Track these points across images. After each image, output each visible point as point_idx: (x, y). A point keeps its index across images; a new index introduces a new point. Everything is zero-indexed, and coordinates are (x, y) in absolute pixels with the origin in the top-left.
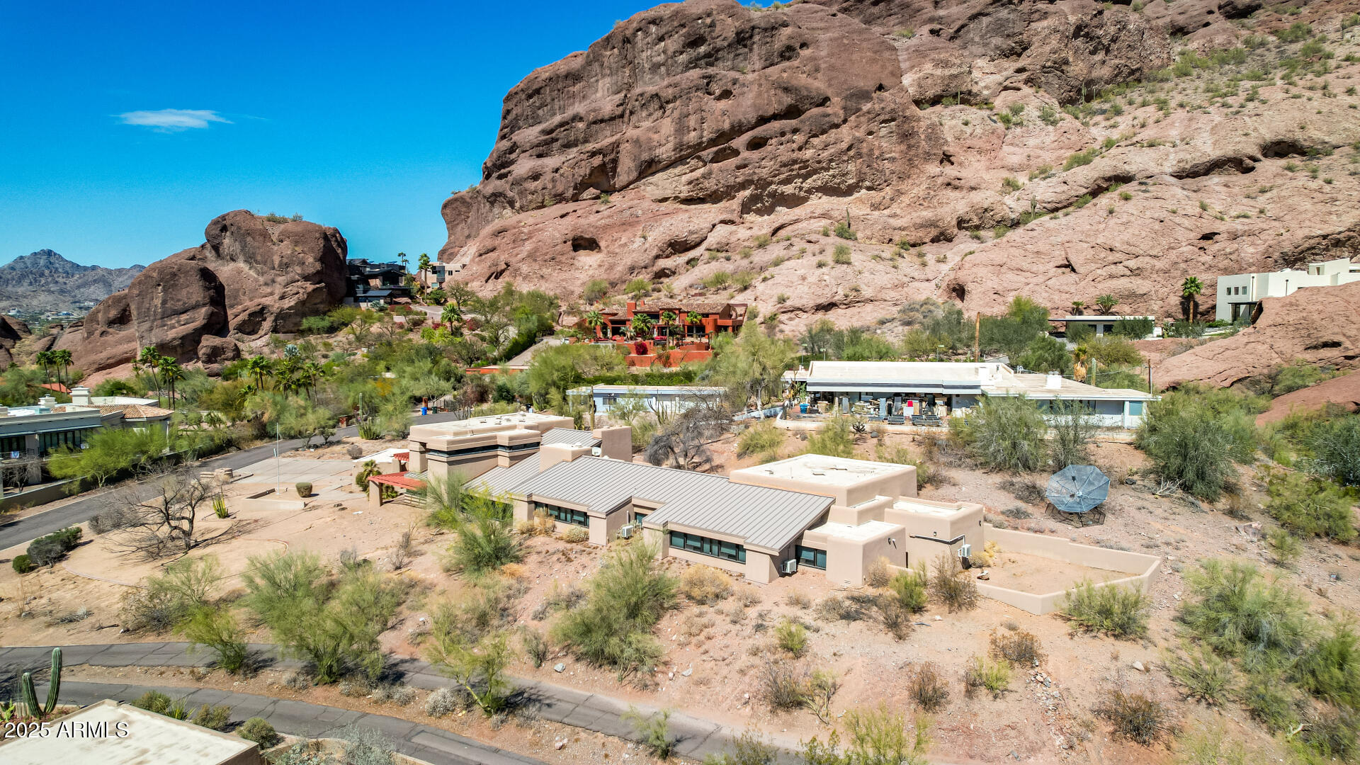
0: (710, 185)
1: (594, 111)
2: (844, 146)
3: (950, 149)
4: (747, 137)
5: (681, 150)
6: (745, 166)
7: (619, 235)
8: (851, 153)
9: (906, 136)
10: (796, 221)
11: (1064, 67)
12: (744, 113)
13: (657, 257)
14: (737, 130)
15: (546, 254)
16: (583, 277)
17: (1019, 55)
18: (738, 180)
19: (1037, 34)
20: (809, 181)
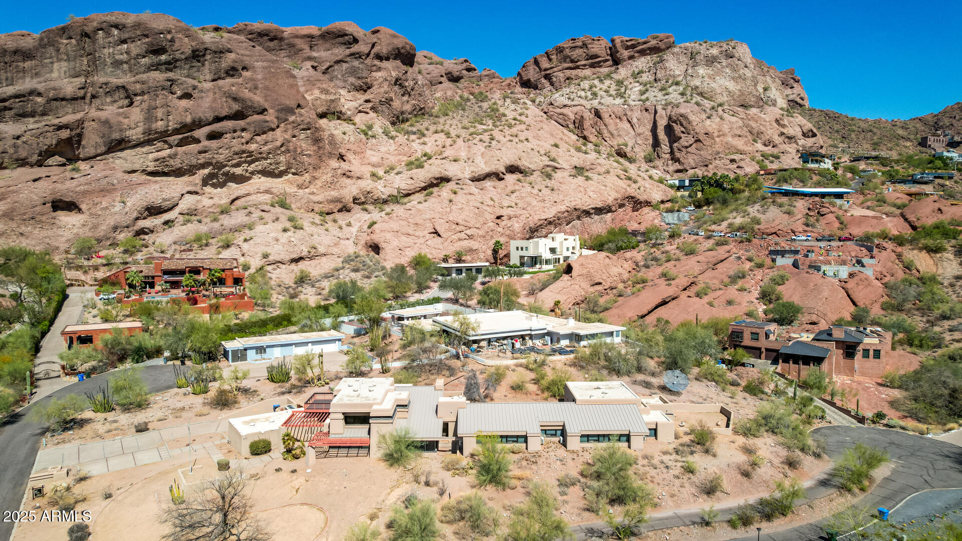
0: (176, 163)
1: (55, 89)
2: (278, 144)
3: (343, 151)
4: (206, 130)
5: (150, 134)
6: (205, 152)
7: (99, 200)
8: (283, 149)
9: (317, 141)
10: (248, 195)
11: (391, 103)
12: (204, 112)
13: (137, 219)
14: (198, 124)
15: (25, 214)
16: (68, 235)
17: (365, 91)
18: (199, 162)
19: (376, 80)
20: (253, 165)
